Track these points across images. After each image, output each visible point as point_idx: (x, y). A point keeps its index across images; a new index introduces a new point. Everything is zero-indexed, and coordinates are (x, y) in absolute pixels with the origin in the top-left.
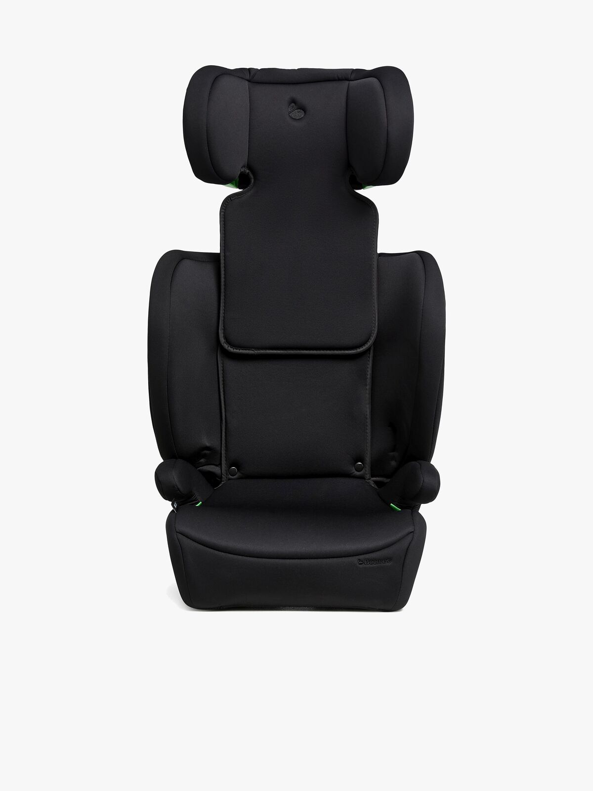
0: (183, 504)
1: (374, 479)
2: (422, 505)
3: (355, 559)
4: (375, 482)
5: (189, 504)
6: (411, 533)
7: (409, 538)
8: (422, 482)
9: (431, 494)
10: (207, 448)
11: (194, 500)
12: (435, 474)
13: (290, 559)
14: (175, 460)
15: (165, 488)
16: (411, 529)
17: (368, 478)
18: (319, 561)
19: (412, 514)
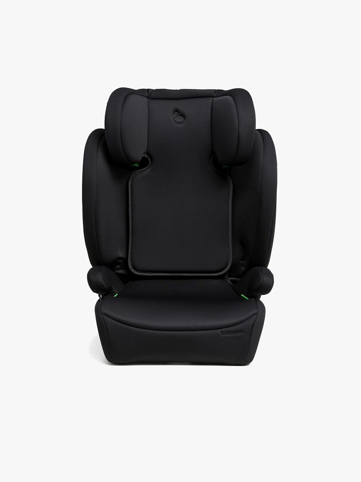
0: (106, 295)
1: (230, 278)
2: (262, 296)
3: (219, 331)
4: (231, 281)
5: (110, 295)
6: (255, 314)
7: (254, 317)
8: (262, 280)
9: (267, 288)
10: (121, 258)
11: (113, 293)
12: (270, 276)
13: (176, 331)
14: (100, 266)
15: (94, 285)
16: (255, 311)
17: (226, 278)
18: (196, 332)
19: (256, 302)
